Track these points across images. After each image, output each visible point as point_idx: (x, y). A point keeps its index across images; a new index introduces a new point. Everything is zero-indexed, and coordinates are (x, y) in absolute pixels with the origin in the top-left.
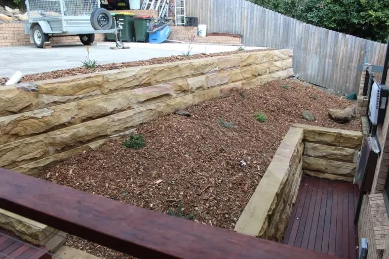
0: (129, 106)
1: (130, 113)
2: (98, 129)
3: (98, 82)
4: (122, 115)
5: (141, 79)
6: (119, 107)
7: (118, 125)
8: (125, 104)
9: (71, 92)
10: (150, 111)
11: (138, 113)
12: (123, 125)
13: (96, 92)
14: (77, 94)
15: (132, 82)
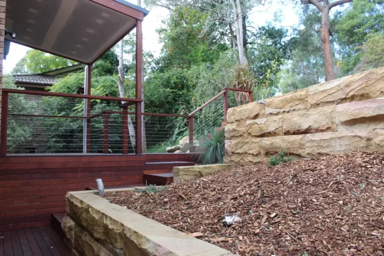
0: (328, 126)
1: (327, 135)
2: (289, 145)
3: (301, 95)
4: (317, 137)
5: (348, 90)
6: (315, 126)
7: (311, 147)
8: (324, 123)
9: (281, 105)
10: (359, 139)
11: (339, 138)
12: (316, 149)
13: (298, 107)
14: (285, 107)
15: (335, 95)
